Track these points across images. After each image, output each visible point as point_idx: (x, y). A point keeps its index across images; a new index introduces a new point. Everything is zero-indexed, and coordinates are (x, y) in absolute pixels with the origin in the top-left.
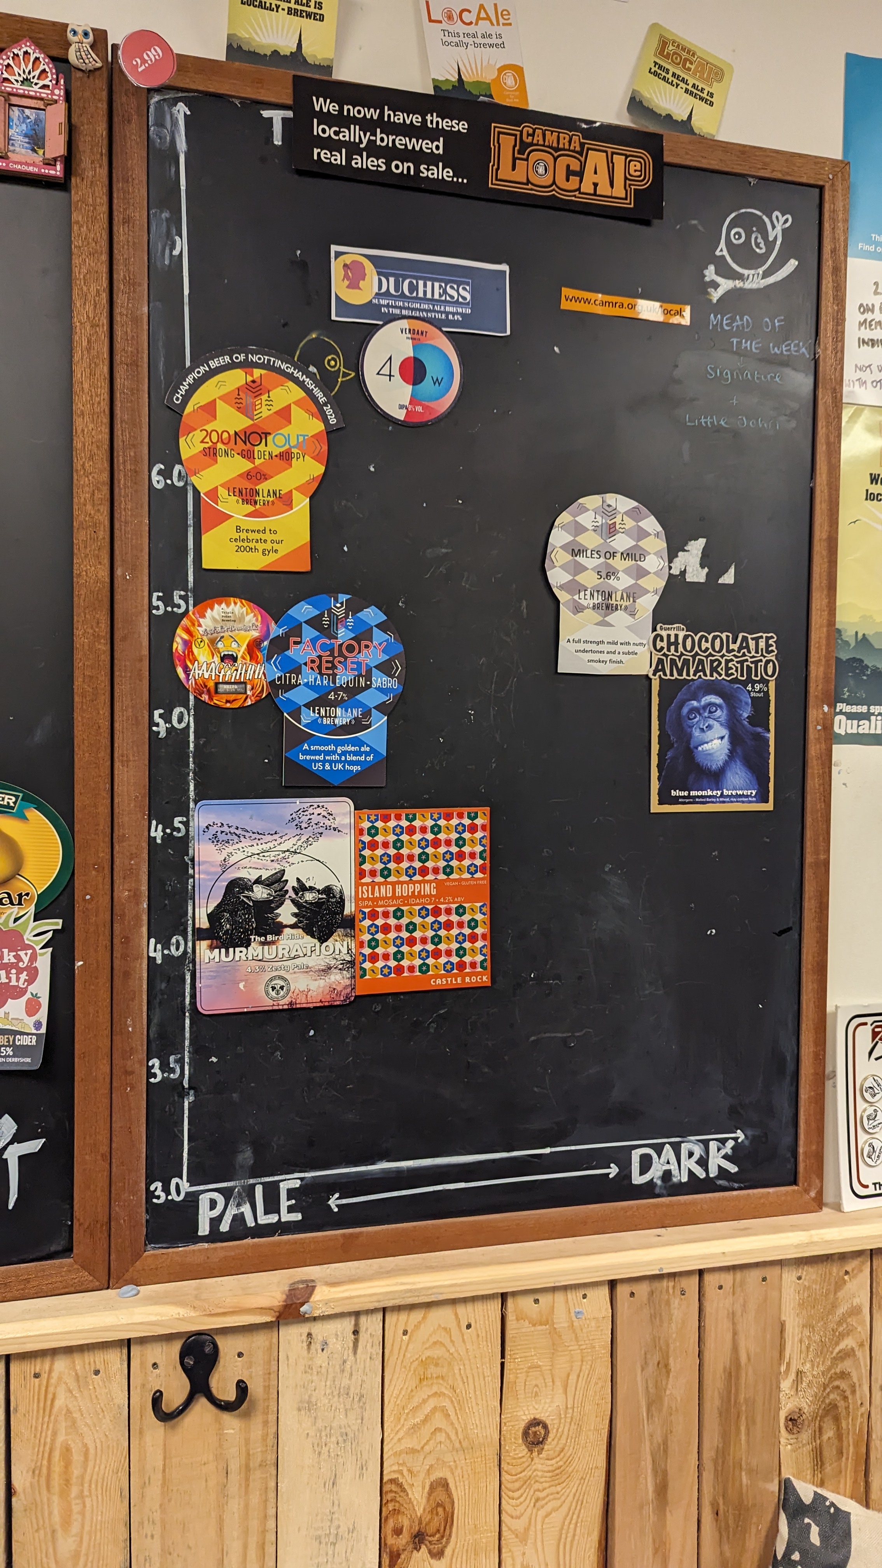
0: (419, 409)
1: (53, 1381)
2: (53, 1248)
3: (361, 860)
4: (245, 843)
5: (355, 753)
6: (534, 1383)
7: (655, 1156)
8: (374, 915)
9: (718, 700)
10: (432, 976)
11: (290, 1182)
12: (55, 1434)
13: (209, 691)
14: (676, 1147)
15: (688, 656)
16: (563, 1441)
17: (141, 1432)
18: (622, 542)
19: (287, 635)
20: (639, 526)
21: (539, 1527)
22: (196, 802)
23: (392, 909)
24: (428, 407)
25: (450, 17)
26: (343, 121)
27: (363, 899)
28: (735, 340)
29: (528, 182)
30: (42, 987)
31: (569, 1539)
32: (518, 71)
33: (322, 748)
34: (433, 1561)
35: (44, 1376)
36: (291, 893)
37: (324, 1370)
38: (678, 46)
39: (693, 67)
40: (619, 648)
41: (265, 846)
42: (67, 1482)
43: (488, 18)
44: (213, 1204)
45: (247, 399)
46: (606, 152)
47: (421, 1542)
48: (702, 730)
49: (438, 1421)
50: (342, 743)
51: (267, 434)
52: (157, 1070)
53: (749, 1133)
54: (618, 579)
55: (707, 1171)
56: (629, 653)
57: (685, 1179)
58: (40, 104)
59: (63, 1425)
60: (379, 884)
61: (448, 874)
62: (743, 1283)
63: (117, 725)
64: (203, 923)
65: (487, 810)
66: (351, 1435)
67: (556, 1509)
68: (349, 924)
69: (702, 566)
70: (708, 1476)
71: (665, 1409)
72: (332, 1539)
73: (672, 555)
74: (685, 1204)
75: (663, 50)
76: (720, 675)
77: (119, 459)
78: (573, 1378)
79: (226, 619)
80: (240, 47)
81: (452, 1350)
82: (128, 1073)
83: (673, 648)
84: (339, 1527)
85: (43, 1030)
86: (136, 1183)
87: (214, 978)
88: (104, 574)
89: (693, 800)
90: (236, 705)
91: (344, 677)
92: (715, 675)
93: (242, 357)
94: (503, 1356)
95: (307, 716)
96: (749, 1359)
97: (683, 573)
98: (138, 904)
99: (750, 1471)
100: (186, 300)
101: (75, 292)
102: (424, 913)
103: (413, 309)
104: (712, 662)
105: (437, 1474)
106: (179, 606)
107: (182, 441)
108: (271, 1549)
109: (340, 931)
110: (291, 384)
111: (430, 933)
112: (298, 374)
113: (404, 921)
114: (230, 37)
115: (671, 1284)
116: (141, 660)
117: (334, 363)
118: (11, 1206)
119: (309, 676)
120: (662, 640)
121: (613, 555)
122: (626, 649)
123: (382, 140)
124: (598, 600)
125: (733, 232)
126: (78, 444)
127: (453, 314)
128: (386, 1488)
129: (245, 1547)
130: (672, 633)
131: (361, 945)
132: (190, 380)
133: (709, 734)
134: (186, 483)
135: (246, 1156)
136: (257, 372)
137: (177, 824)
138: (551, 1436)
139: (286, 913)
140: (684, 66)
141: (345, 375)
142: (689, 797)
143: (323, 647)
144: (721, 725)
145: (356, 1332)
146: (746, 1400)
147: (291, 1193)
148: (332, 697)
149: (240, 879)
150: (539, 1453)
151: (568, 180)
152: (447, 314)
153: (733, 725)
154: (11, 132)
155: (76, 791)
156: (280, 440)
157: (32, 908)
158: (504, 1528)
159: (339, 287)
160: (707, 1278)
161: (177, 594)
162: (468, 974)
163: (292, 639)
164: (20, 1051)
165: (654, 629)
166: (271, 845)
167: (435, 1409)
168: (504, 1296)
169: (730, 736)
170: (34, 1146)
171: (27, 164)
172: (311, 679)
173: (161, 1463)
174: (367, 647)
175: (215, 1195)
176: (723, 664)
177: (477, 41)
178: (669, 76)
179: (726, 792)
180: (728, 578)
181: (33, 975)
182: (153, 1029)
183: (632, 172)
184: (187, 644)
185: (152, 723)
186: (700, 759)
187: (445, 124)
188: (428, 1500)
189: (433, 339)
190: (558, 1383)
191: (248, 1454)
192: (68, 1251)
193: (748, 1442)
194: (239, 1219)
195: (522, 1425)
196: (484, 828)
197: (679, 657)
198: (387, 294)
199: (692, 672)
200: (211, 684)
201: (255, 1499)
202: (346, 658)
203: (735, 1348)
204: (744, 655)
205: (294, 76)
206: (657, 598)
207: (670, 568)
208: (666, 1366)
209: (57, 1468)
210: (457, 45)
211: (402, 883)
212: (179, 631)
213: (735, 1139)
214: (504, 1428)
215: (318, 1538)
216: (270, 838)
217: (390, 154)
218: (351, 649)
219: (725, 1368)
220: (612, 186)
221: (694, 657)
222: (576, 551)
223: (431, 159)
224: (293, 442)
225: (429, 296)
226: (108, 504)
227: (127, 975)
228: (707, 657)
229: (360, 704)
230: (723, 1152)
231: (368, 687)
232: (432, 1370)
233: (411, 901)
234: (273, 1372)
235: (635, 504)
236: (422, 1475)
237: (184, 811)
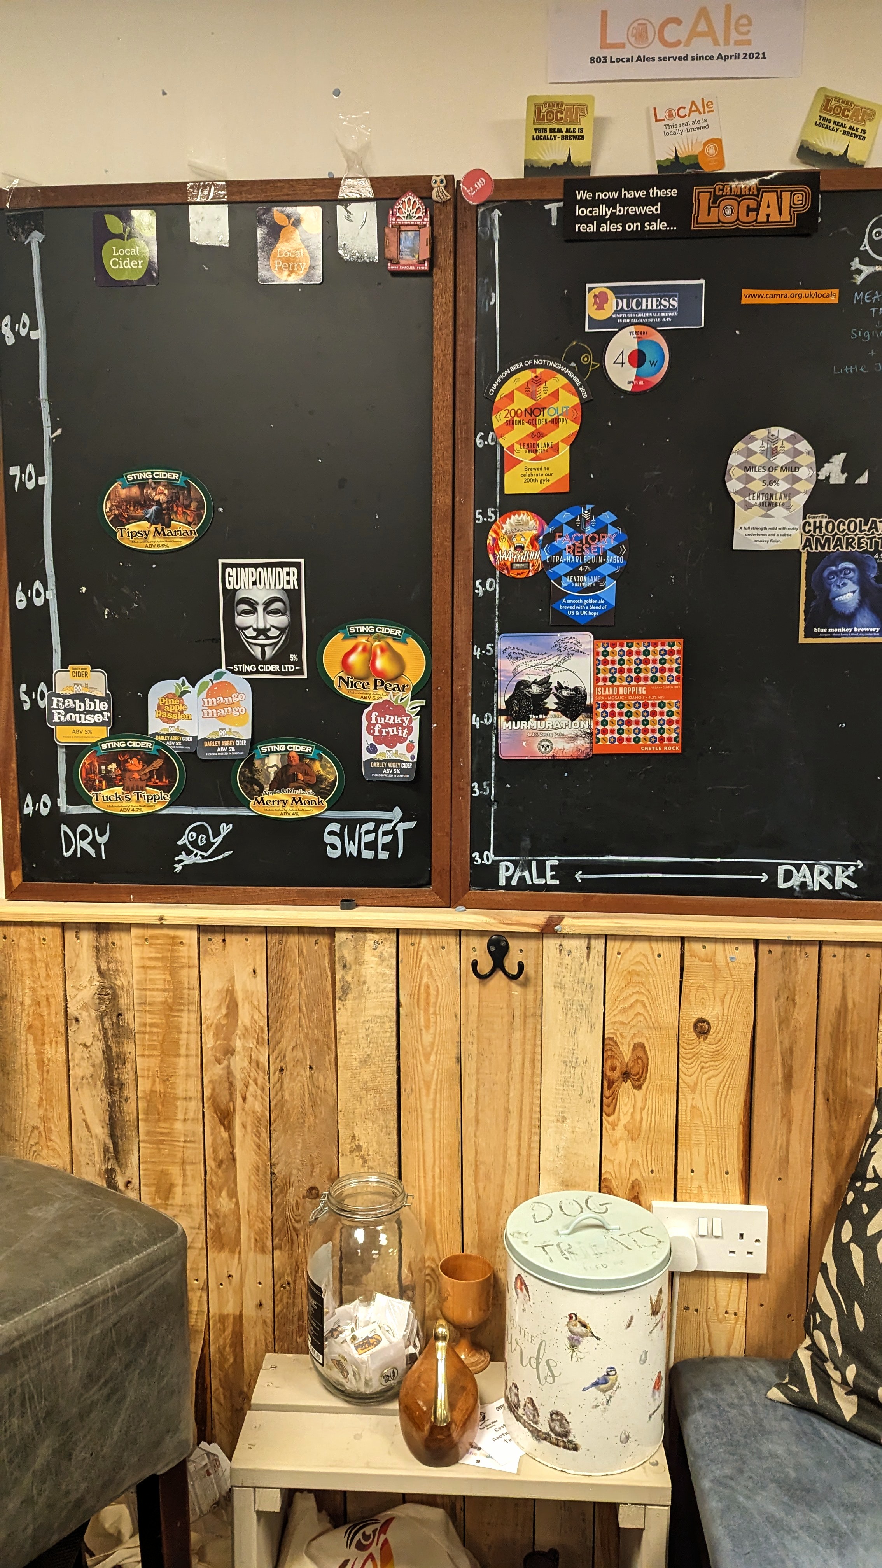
0: (641, 383)
1: (421, 949)
2: (421, 882)
3: (598, 671)
4: (527, 659)
5: (595, 605)
6: (702, 996)
7: (795, 871)
8: (605, 706)
9: (852, 566)
10: (642, 745)
11: (552, 861)
12: (421, 977)
13: (507, 569)
14: (811, 868)
15: (830, 535)
16: (720, 1035)
17: (467, 985)
18: (782, 460)
19: (554, 532)
20: (795, 449)
21: (703, 1084)
22: (499, 635)
23: (617, 702)
24: (648, 381)
25: (670, 115)
26: (595, 203)
27: (598, 695)
28: (874, 309)
29: (719, 221)
30: (415, 737)
31: (724, 1096)
32: (718, 142)
33: (574, 602)
34: (635, 1091)
35: (417, 945)
36: (554, 690)
37: (569, 967)
38: (839, 101)
39: (850, 114)
40: (777, 532)
41: (538, 662)
42: (428, 1004)
43: (698, 110)
44: (507, 869)
45: (532, 388)
46: (777, 191)
47: (628, 1078)
48: (839, 587)
49: (639, 1008)
50: (587, 598)
51: (544, 408)
52: (476, 789)
53: (866, 863)
54: (778, 485)
55: (833, 885)
56: (785, 535)
57: (817, 888)
58: (417, 228)
59: (426, 974)
60: (609, 686)
61: (654, 682)
62: (851, 956)
63: (456, 590)
64: (503, 706)
65: (682, 640)
66: (585, 1007)
67: (714, 1076)
68: (589, 710)
69: (843, 472)
70: (821, 1074)
71: (791, 1028)
72: (573, 1064)
73: (819, 466)
74: (815, 904)
75: (827, 106)
76: (854, 548)
77: (458, 431)
78: (728, 997)
79: (518, 524)
80: (532, 166)
81: (648, 968)
82: (460, 789)
83: (818, 530)
84: (577, 1058)
85: (415, 760)
86: (466, 851)
87: (508, 738)
88: (449, 501)
89: (831, 635)
90: (523, 576)
91: (589, 557)
92: (850, 548)
93: (530, 362)
94: (682, 977)
95: (566, 582)
96: (854, 1005)
97: (828, 478)
98: (467, 693)
99: (853, 1079)
100: (498, 331)
101: (435, 334)
102: (637, 705)
103: (638, 318)
104: (848, 539)
105: (637, 1040)
106: (491, 518)
107: (494, 417)
108: (538, 1064)
109: (584, 714)
110: (559, 376)
111: (641, 718)
112: (564, 369)
113: (625, 710)
114: (525, 161)
115: (798, 949)
116: (469, 550)
117: (586, 359)
118: (399, 856)
119: (567, 557)
120: (810, 525)
121: (775, 469)
122: (783, 532)
123: (620, 211)
124: (763, 499)
125: (874, 232)
126: (435, 426)
127: (666, 317)
128: (606, 1042)
129: (524, 1060)
130: (818, 520)
131: (597, 723)
132: (499, 380)
133: (844, 589)
134: (496, 443)
135: (526, 843)
136: (539, 371)
137: (488, 648)
138: (712, 1030)
139: (551, 702)
140: (843, 115)
141: (594, 366)
142: (827, 633)
143: (576, 539)
144: (854, 583)
145: (589, 948)
146: (851, 1032)
147: (553, 868)
148: (581, 569)
149: (524, 681)
150: (705, 1039)
151: (748, 215)
152: (661, 318)
153: (863, 583)
154: (401, 247)
155: (433, 628)
156: (552, 411)
157: (410, 694)
158: (680, 1081)
159: (591, 310)
160: (825, 949)
161: (490, 510)
162: (666, 745)
163: (557, 535)
164: (404, 771)
165: (804, 518)
166: (542, 661)
167: (637, 1001)
168: (683, 939)
169: (860, 591)
170: (411, 825)
171: (410, 265)
172: (568, 559)
173: (477, 1004)
174: (604, 537)
175: (509, 864)
176: (856, 541)
177: (689, 127)
178: (831, 125)
179: (856, 629)
180: (863, 480)
181: (410, 730)
182: (474, 766)
183: (796, 202)
184: (495, 540)
185: (475, 588)
186: (836, 607)
187: (662, 193)
188: (632, 1054)
189: (651, 335)
190: (718, 999)
191: (525, 1008)
192: (429, 884)
193: (852, 1057)
194: (522, 879)
195: (694, 1020)
196: (679, 652)
197: (823, 537)
198: (622, 310)
199: (832, 546)
200: (509, 564)
201: (529, 1034)
202: (590, 545)
203: (844, 998)
204: (873, 533)
205: (566, 181)
206: (807, 497)
207: (818, 475)
208: (793, 1000)
209: (423, 997)
210: (675, 133)
211: (624, 686)
212: (491, 533)
213: (856, 866)
214: (681, 1020)
215: (565, 1062)
216: (541, 657)
217: (625, 219)
218: (593, 539)
219: (836, 1009)
220: (780, 214)
221: (834, 536)
222: (747, 467)
223: (652, 218)
224: (560, 412)
225: (649, 307)
226: (451, 459)
227: (460, 734)
228: (844, 536)
229: (598, 574)
230: (846, 874)
231: (604, 563)
232: (636, 978)
233: (630, 698)
234: (539, 965)
235: (792, 432)
236: (629, 1039)
237: (493, 641)
